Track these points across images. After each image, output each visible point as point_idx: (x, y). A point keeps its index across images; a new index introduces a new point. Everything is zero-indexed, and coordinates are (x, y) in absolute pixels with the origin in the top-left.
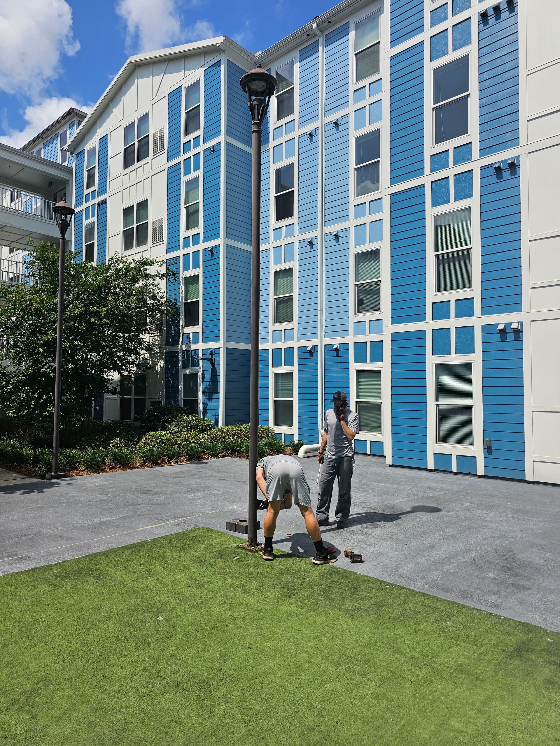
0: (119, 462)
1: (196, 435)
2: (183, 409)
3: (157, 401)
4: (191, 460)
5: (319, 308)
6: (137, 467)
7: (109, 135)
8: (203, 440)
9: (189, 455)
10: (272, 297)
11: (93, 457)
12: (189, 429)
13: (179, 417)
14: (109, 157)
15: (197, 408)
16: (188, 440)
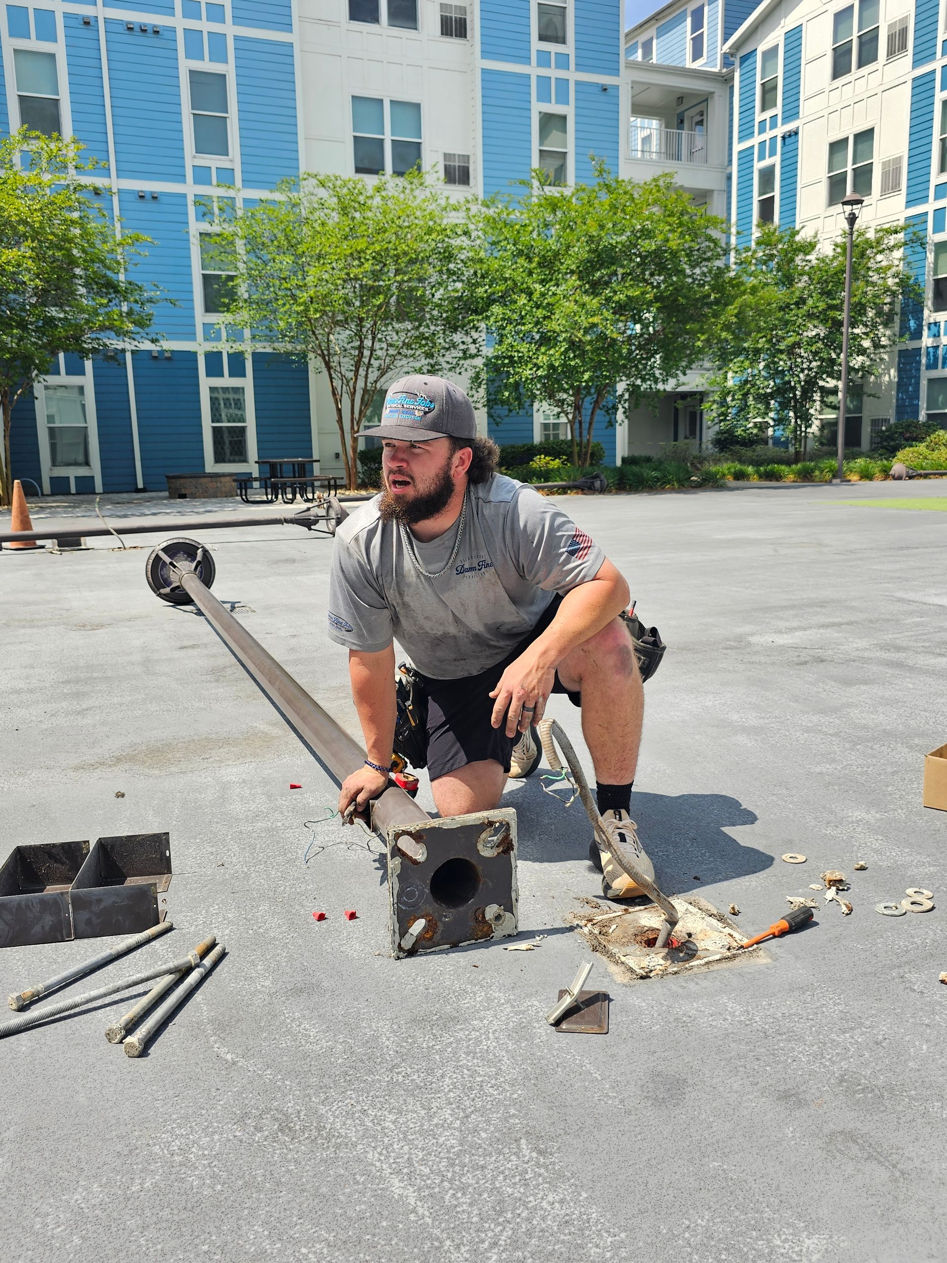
3: (882, 419)
7: (804, 27)
14: (803, 62)
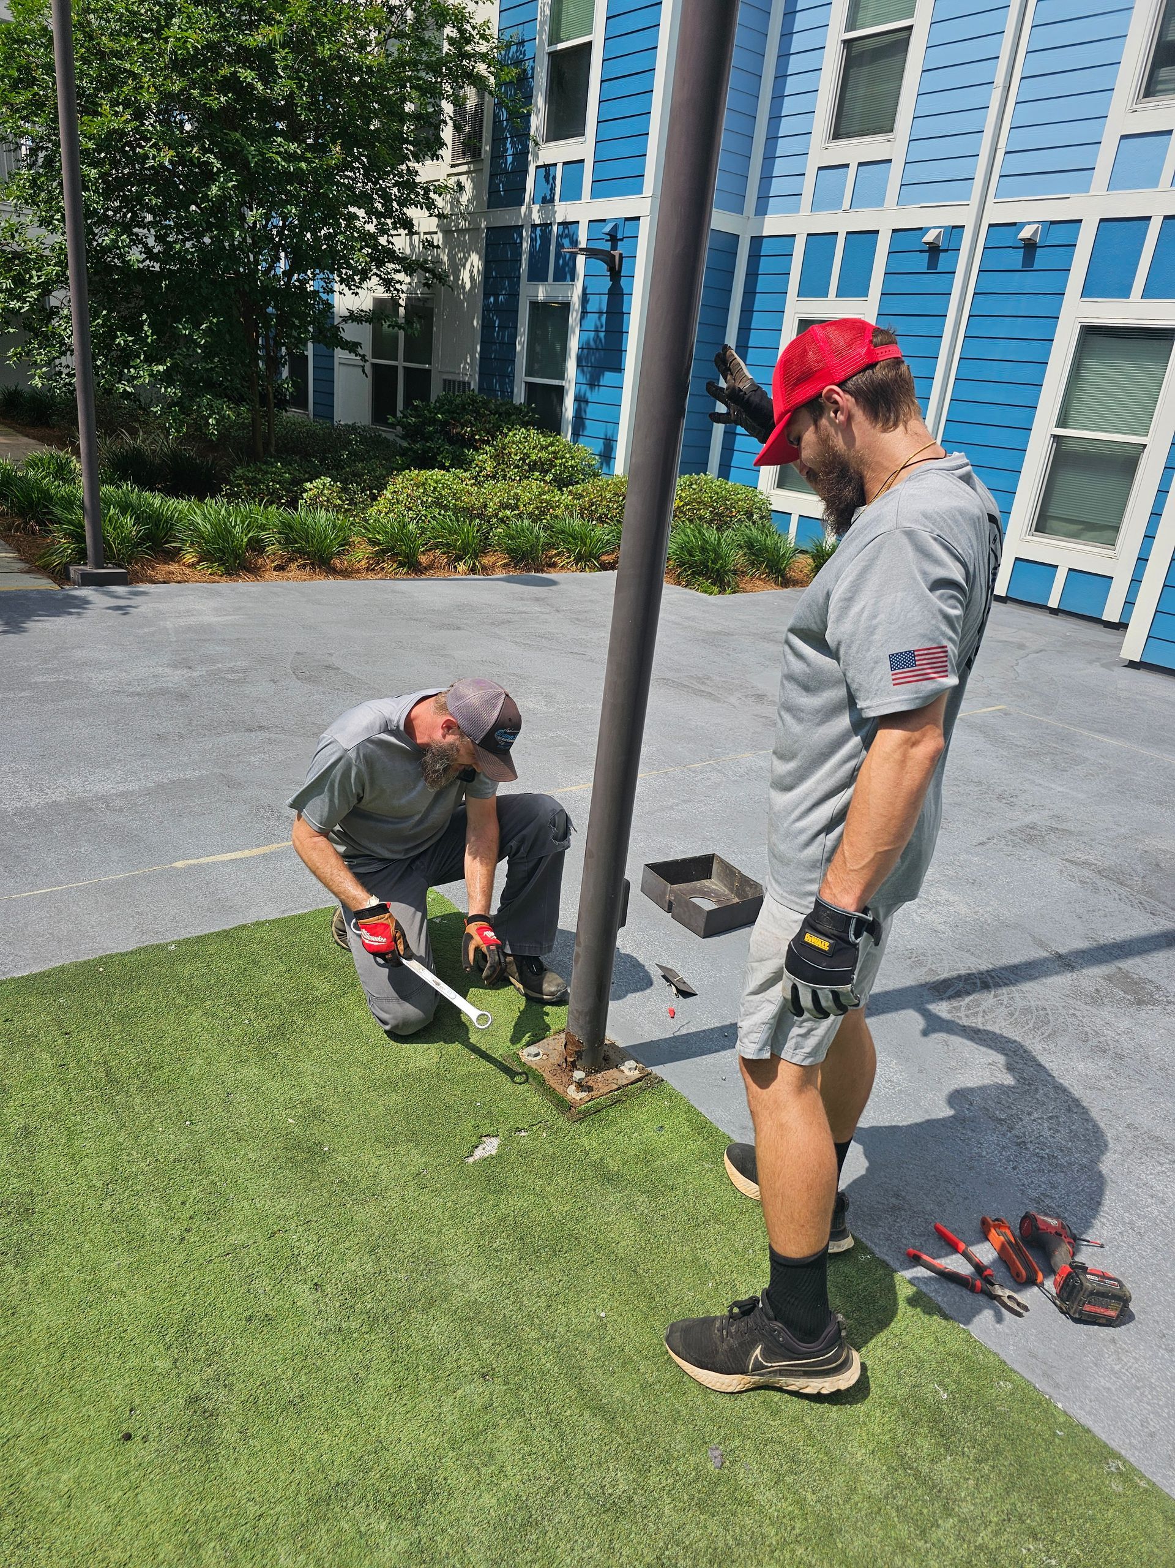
0: (301, 552)
1: (540, 494)
2: (518, 409)
3: (459, 382)
4: (515, 567)
5: (1000, 79)
6: (358, 571)
8: (558, 512)
9: (510, 551)
10: (836, 35)
11: (223, 532)
12: (527, 471)
13: (501, 432)
15: (558, 409)
16: (517, 507)
